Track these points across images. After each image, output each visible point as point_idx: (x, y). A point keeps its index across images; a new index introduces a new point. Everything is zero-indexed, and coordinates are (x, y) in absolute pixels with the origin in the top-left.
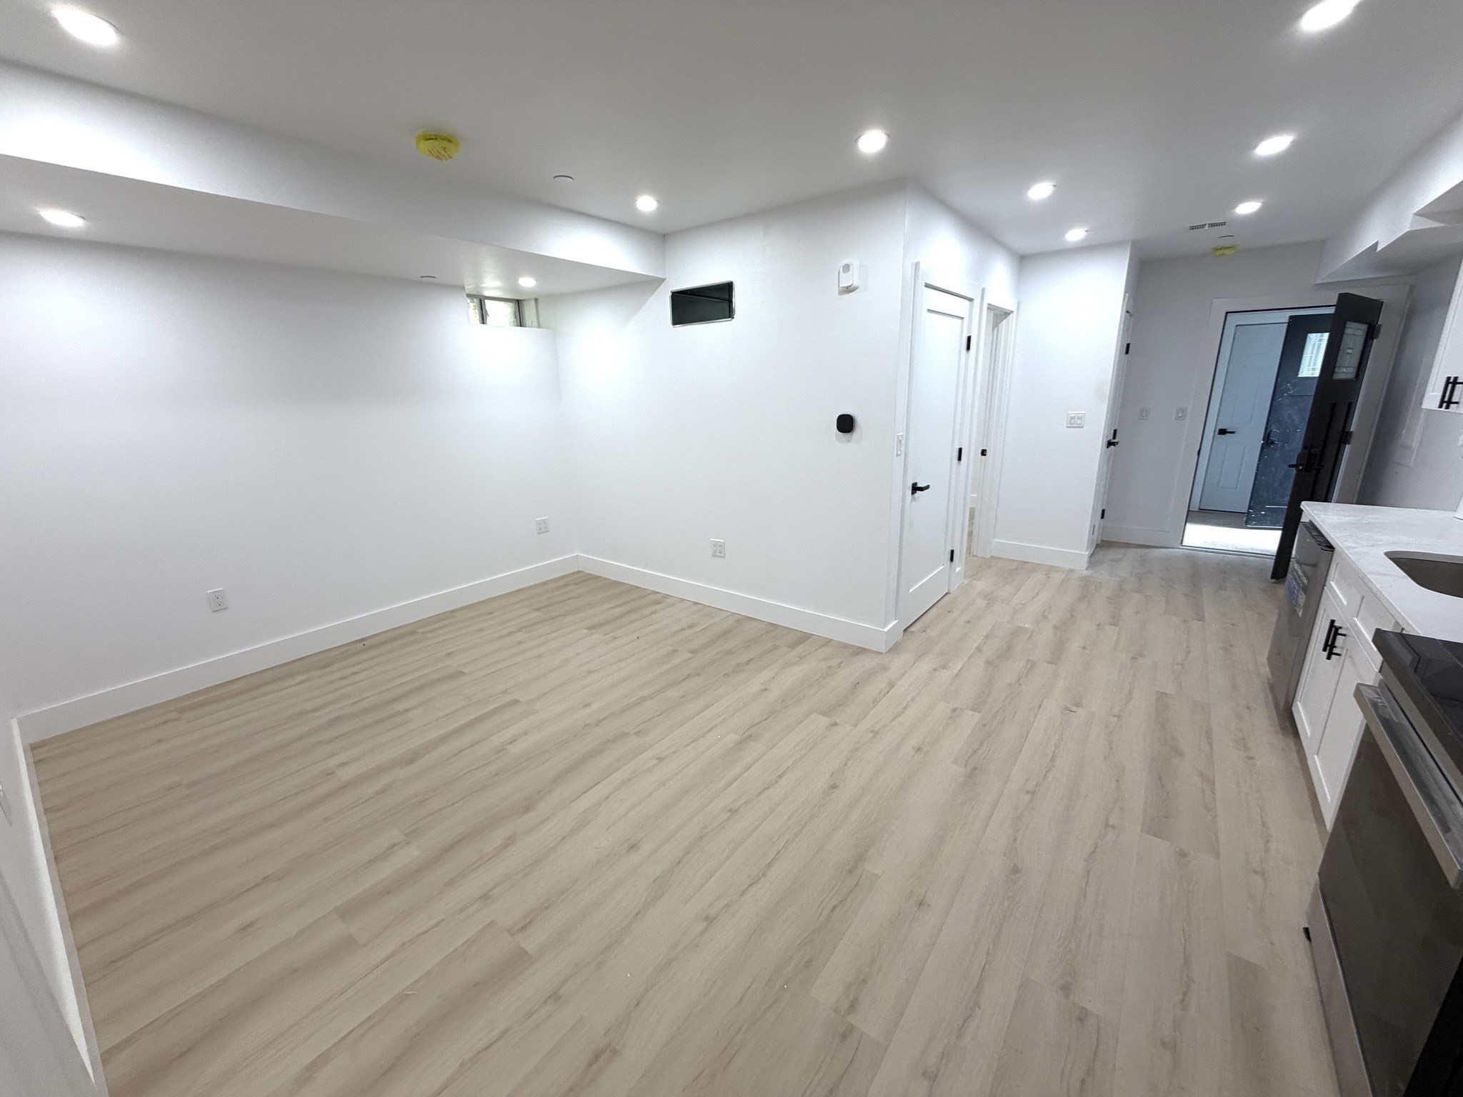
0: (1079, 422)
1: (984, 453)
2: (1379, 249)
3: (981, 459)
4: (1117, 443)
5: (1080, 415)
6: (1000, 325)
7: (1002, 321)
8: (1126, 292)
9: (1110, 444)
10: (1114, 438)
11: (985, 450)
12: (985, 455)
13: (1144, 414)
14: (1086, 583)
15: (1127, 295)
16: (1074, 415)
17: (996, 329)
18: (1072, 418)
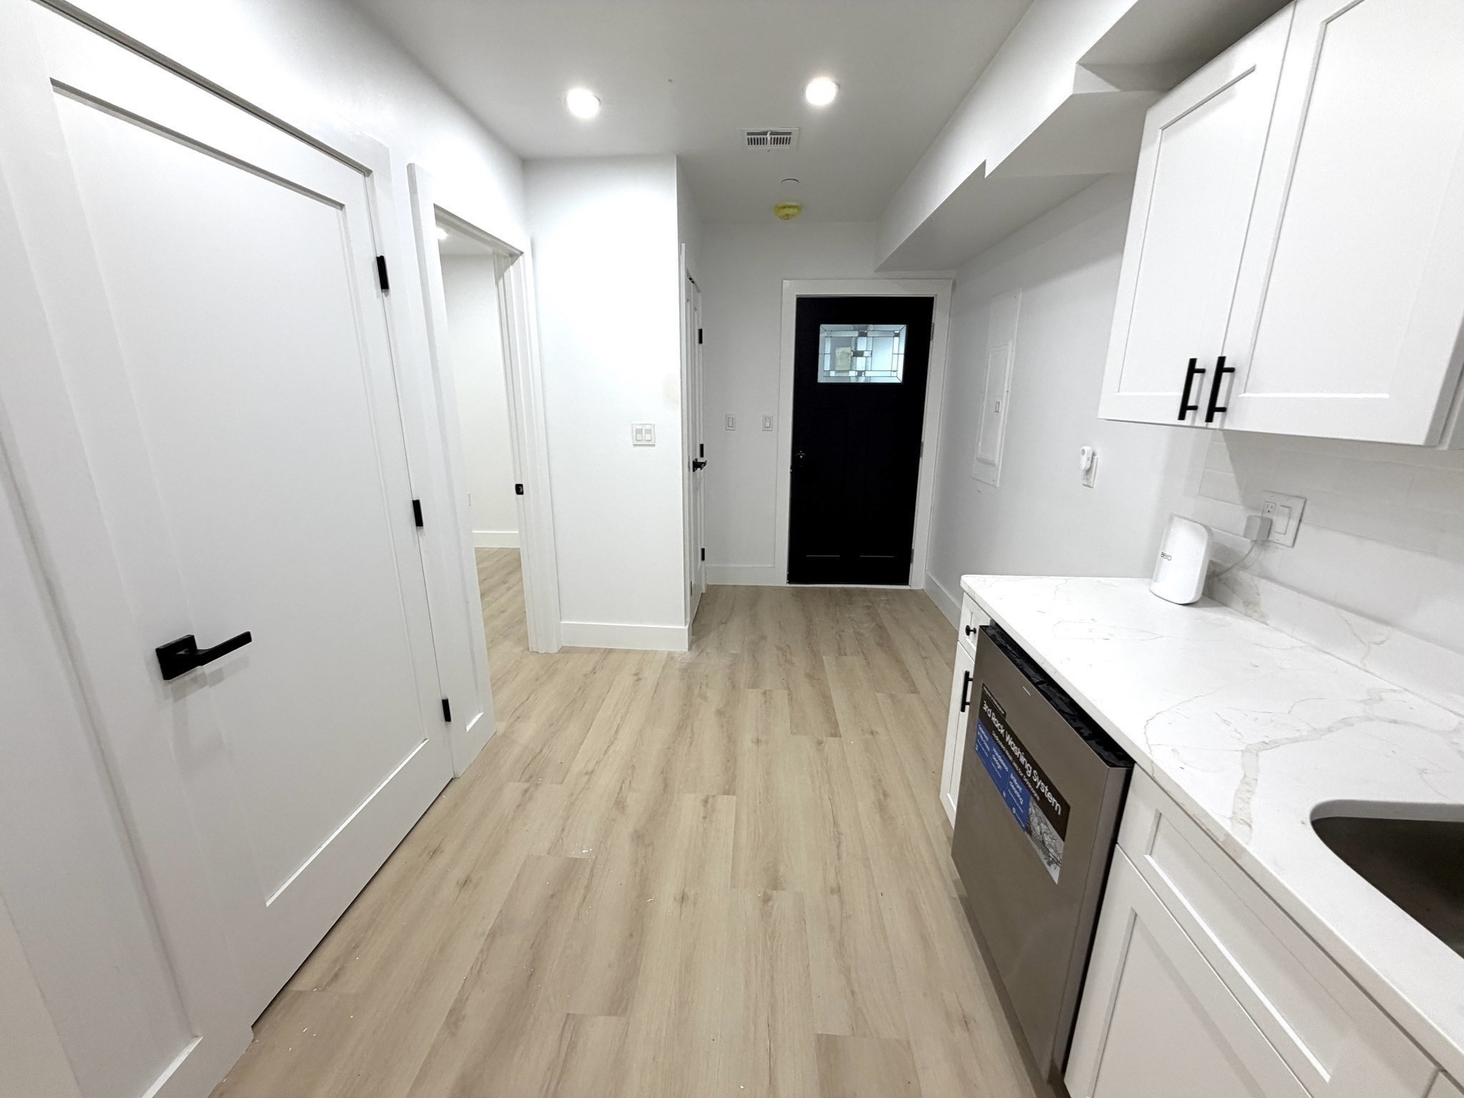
0: (648, 437)
1: (519, 489)
2: (988, 172)
3: (517, 499)
4: (704, 464)
5: (648, 427)
6: (506, 274)
7: (507, 267)
8: (680, 242)
9: (697, 465)
10: (702, 455)
11: (521, 485)
12: (522, 493)
13: (731, 424)
14: (688, 672)
15: (683, 245)
16: (640, 427)
17: (501, 282)
18: (639, 431)
